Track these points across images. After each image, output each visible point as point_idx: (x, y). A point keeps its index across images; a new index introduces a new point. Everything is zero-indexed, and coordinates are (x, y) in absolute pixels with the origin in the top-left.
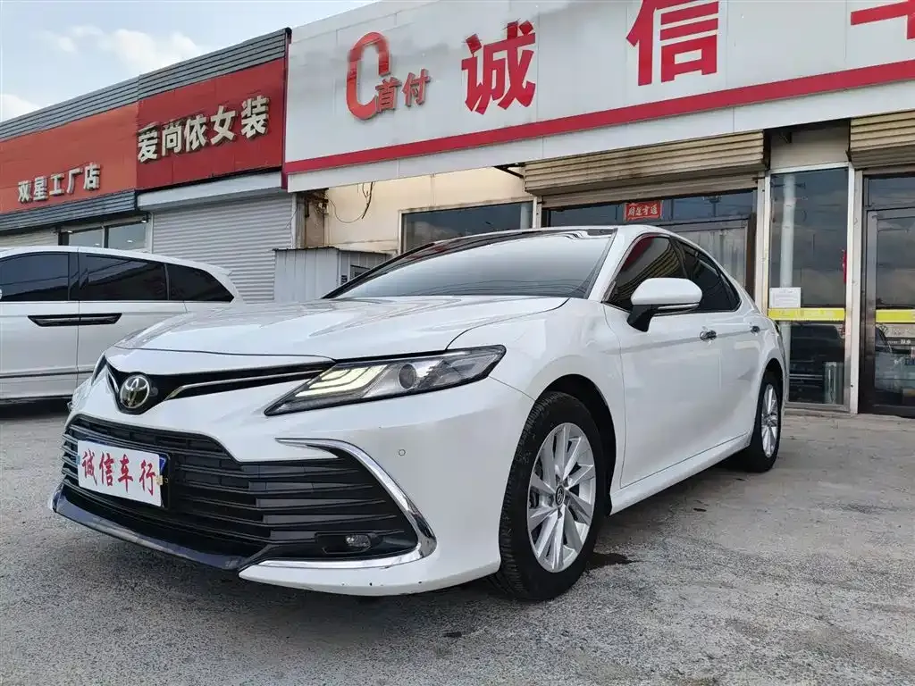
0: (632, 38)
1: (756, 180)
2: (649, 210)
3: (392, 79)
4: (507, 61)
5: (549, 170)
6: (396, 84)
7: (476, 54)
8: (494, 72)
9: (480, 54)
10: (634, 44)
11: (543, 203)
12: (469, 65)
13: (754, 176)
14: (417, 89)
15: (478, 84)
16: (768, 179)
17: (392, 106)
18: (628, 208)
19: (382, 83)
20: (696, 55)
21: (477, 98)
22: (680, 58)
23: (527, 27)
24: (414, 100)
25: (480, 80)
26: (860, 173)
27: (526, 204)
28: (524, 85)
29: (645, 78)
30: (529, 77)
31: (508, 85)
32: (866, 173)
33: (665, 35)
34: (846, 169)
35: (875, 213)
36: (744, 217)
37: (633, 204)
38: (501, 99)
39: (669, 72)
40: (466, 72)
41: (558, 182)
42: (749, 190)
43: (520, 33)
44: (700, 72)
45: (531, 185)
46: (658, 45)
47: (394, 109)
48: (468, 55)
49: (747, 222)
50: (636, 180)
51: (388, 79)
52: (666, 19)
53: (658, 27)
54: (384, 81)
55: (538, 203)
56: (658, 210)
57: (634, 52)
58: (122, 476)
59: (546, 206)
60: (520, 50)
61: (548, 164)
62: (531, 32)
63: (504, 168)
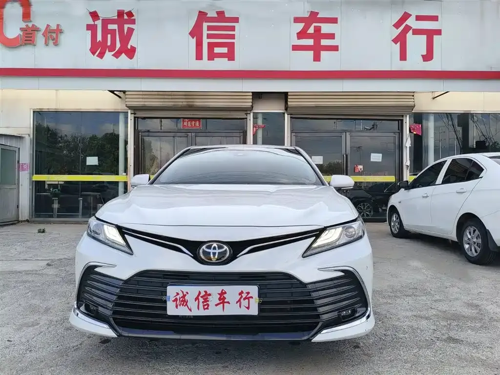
0: (192, 34)
1: (247, 114)
2: (195, 124)
3: (33, 25)
4: (117, 31)
5: (141, 96)
6: (35, 29)
7: (96, 23)
8: (109, 36)
9: (99, 23)
10: (193, 38)
11: (135, 114)
12: (92, 28)
13: (246, 112)
14: (53, 35)
15: (98, 41)
16: (252, 114)
17: (33, 42)
18: (183, 121)
19: (25, 27)
20: (224, 50)
21: (98, 48)
22: (217, 50)
23: (130, 14)
24: (51, 42)
25: (99, 38)
26: (289, 116)
27: (123, 113)
28: (129, 47)
29: (199, 57)
30: (132, 43)
31: (118, 45)
32: (292, 116)
33: (209, 36)
34: (284, 113)
35: (294, 134)
36: (241, 131)
37: (186, 120)
38: (114, 52)
39: (212, 56)
40: (90, 32)
41: (146, 103)
42: (244, 119)
43: (126, 17)
44: (227, 59)
45: (129, 104)
46: (206, 41)
47: (35, 45)
48: (91, 22)
49: (242, 134)
50: (190, 108)
51: (30, 25)
52: (209, 28)
53: (205, 32)
54: (27, 26)
55: (131, 114)
56: (199, 124)
57: (193, 41)
58: (219, 302)
59: (136, 116)
60: (126, 26)
61: (141, 93)
62: (132, 18)
63: (112, 92)
